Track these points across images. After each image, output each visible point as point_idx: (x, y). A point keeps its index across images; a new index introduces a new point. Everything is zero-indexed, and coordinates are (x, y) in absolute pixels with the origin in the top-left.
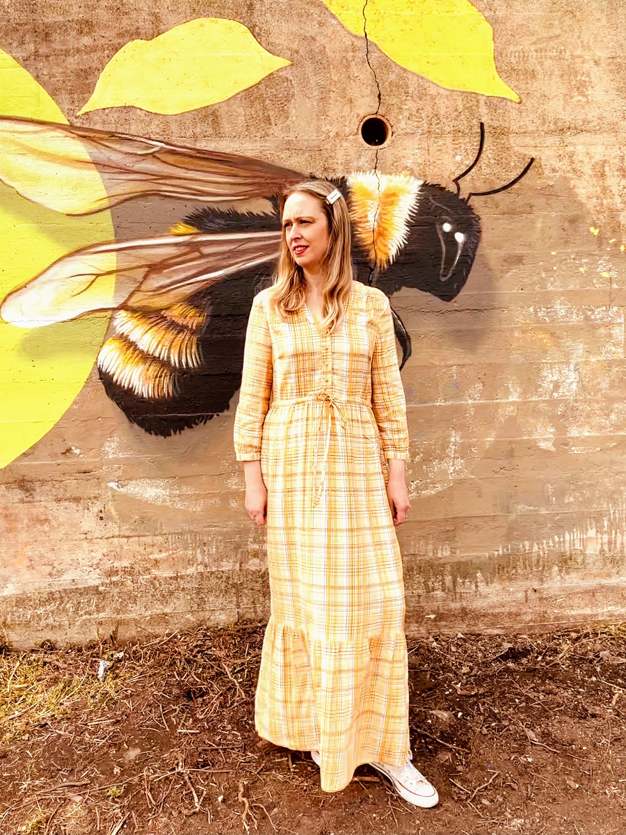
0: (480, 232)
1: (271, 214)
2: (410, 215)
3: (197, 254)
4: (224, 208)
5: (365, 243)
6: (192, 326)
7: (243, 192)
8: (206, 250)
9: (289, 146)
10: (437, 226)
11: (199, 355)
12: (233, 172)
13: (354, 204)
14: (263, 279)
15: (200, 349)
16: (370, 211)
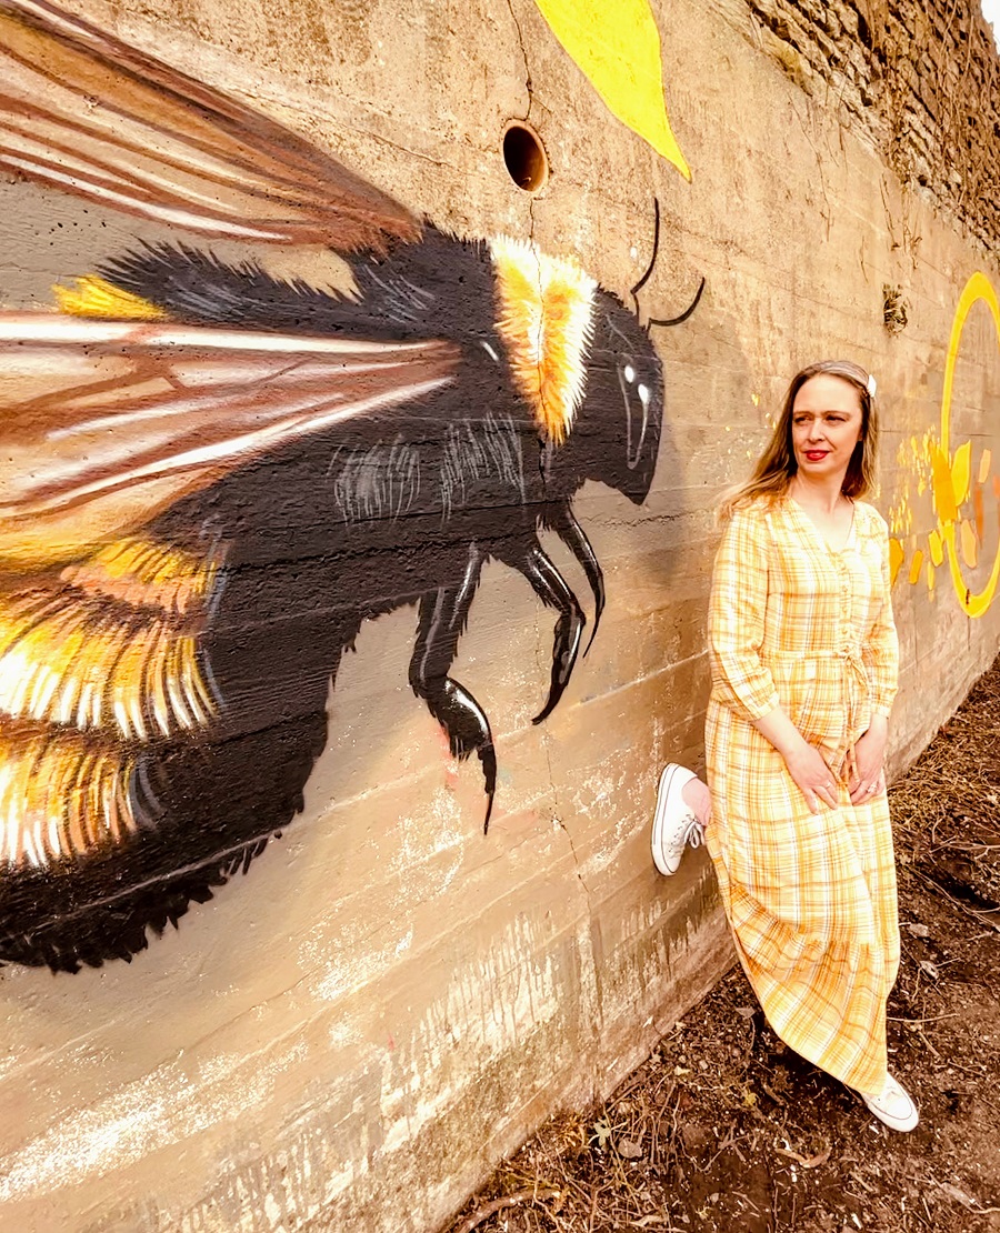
0: (663, 387)
1: (350, 296)
2: (585, 344)
3: (160, 385)
4: (231, 256)
5: (529, 391)
6: (174, 606)
7: (277, 221)
8: (192, 375)
9: (375, 128)
10: (619, 370)
11: (206, 685)
12: (242, 154)
13: (505, 304)
14: (349, 461)
15: (208, 669)
16: (530, 324)
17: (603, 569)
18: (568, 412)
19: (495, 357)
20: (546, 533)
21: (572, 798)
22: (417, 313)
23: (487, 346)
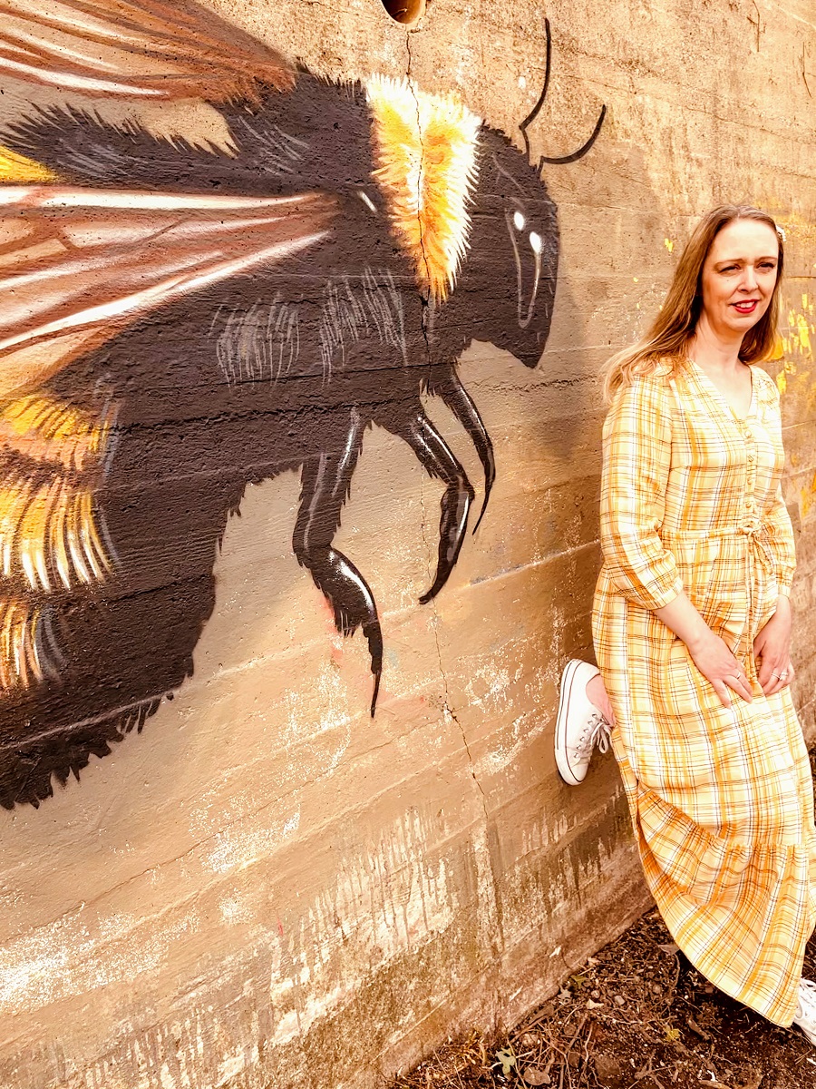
0: (558, 234)
1: (226, 149)
2: (469, 189)
3: (55, 247)
4: (113, 115)
5: (409, 243)
6: (72, 462)
7: (154, 77)
8: (84, 236)
10: (507, 216)
11: (103, 542)
12: (122, 11)
13: (383, 150)
14: (230, 321)
15: (104, 527)
16: (408, 170)
17: (492, 441)
18: (452, 266)
19: (372, 207)
20: (430, 398)
21: (463, 688)
22: (293, 164)
23: (364, 196)
